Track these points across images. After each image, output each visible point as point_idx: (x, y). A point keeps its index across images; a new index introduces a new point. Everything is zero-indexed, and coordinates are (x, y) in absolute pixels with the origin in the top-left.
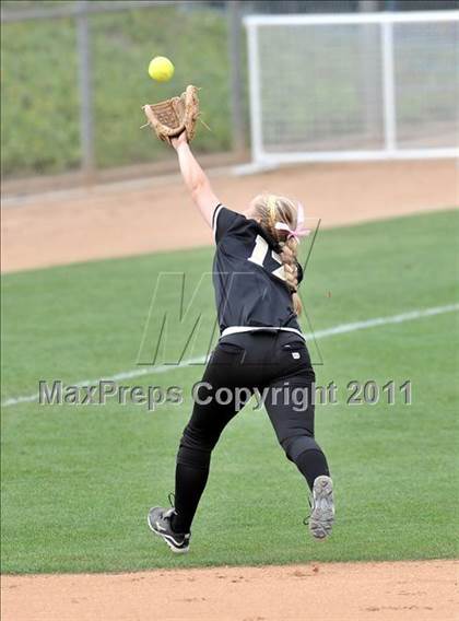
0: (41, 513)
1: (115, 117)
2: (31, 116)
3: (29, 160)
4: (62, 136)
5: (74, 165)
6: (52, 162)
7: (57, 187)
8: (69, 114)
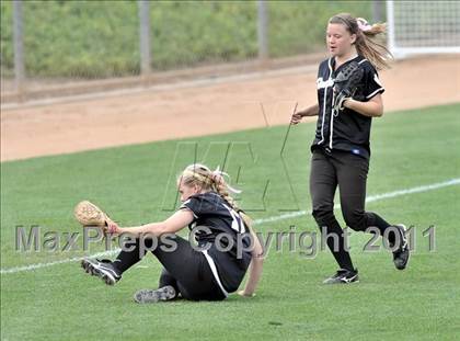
0: (225, 319)
1: (284, 18)
2: (220, 17)
3: (218, 50)
4: (244, 32)
5: (252, 55)
6: (235, 52)
7: (239, 71)
8: (249, 16)
